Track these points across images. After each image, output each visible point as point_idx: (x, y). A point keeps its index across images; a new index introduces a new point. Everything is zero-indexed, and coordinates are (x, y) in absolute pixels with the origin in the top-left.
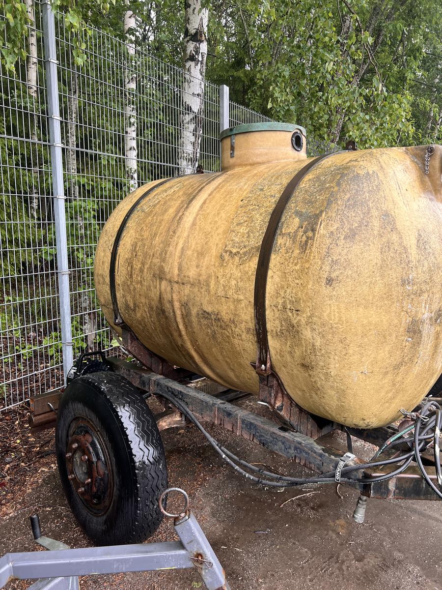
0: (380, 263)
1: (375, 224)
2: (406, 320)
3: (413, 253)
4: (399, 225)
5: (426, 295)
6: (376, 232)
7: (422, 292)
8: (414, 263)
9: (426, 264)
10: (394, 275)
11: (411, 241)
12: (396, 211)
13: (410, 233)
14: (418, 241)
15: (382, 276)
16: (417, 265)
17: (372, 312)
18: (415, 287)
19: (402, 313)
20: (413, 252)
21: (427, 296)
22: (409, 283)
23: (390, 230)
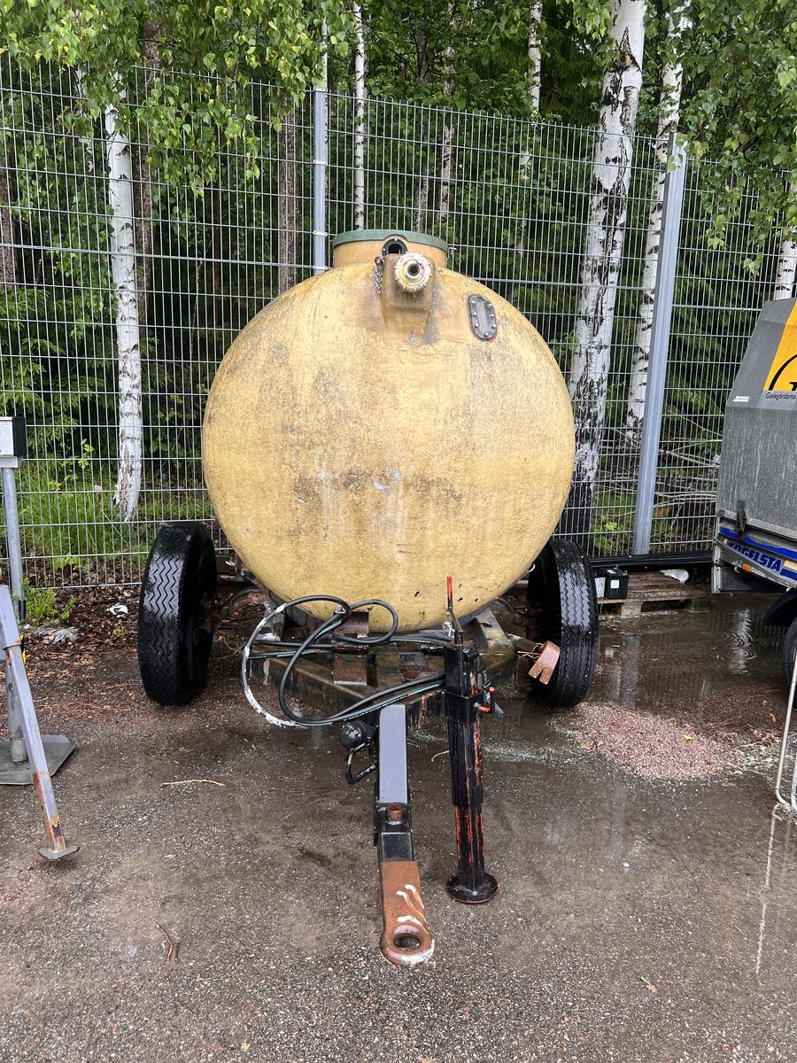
0: (256, 402)
1: (260, 358)
2: (290, 477)
3: (303, 394)
4: (292, 360)
5: (320, 450)
6: (259, 367)
7: (312, 445)
8: (304, 407)
9: (324, 410)
10: (273, 418)
11: (305, 380)
12: (295, 343)
13: (306, 370)
14: (316, 381)
15: (257, 418)
16: (309, 410)
17: (245, 459)
18: (302, 437)
19: (284, 467)
20: (305, 395)
21: (322, 451)
22: (292, 431)
23: (277, 365)
